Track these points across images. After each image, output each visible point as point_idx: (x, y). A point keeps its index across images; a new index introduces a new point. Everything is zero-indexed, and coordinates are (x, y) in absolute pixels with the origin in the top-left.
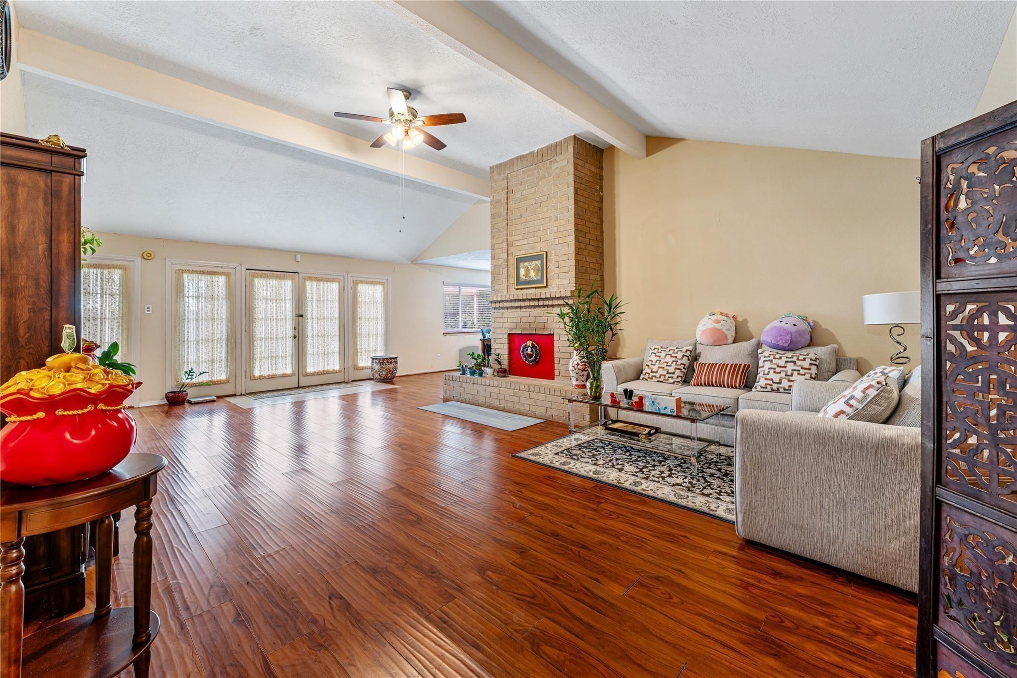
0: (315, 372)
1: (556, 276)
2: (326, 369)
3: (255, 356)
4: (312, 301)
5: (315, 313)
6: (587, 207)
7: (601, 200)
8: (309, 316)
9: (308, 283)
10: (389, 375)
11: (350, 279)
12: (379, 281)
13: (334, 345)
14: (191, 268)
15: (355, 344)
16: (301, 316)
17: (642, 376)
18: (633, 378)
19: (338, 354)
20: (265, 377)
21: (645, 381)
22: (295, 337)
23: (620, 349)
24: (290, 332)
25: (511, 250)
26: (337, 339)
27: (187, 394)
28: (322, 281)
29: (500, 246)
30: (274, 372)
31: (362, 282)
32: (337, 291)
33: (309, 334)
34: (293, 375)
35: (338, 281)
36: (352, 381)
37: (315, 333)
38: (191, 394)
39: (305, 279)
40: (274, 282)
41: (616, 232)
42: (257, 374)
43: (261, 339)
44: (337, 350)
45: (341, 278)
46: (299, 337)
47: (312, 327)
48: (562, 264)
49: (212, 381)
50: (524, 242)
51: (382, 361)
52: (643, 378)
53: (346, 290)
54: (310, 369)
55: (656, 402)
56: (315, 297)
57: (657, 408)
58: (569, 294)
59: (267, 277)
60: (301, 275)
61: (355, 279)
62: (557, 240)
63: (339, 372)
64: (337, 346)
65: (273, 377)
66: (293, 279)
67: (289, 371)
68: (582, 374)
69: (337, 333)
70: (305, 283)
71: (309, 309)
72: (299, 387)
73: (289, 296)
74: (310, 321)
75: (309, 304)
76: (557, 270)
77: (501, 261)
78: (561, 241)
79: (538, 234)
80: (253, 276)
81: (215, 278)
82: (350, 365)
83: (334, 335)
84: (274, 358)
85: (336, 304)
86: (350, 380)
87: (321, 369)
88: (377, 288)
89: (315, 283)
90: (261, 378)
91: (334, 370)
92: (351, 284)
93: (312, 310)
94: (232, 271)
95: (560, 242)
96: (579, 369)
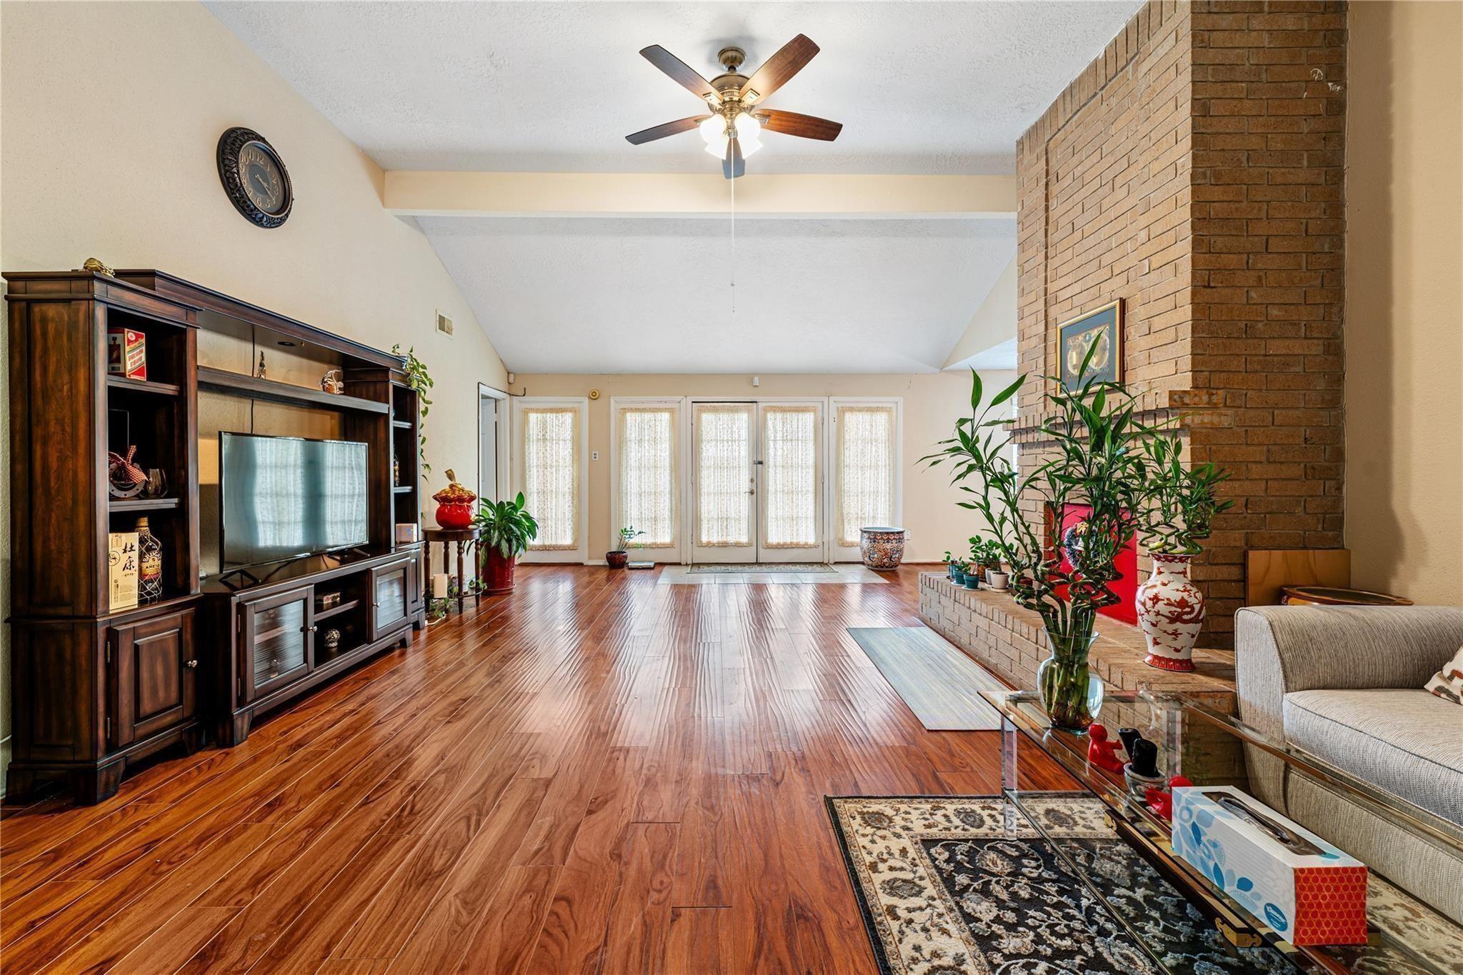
0: (779, 544)
1: (1142, 357)
2: (795, 541)
3: (703, 516)
4: (775, 440)
5: (779, 459)
6: (1255, 143)
7: (1337, 106)
8: (771, 463)
9: (770, 416)
10: (885, 560)
11: (833, 407)
12: (881, 405)
13: (807, 506)
14: (633, 406)
15: (840, 507)
16: (761, 463)
17: (1435, 682)
18: (1388, 678)
19: (812, 520)
20: (714, 545)
21: (1443, 702)
22: (752, 493)
23: (1402, 568)
24: (746, 486)
25: (1053, 311)
26: (811, 497)
27: (626, 557)
28: (789, 411)
29: (1034, 308)
30: (724, 539)
31: (852, 409)
32: (812, 425)
33: (771, 488)
34: (749, 545)
35: (815, 410)
36: (836, 563)
37: (779, 487)
38: (633, 558)
39: (766, 410)
40: (725, 417)
41: (1395, 189)
42: (704, 539)
43: (709, 494)
44: (811, 513)
45: (819, 406)
46: (757, 493)
47: (775, 479)
48: (1158, 323)
49: (655, 544)
50: (1076, 288)
51: (875, 536)
52: (1440, 690)
53: (826, 421)
54: (773, 538)
55: (1208, 834)
56: (779, 436)
57: (1211, 865)
58: (1164, 403)
59: (716, 410)
60: (760, 405)
61: (840, 405)
62: (1146, 262)
63: (815, 547)
64: (811, 507)
65: (724, 545)
66: (749, 411)
67: (744, 539)
68: (1171, 628)
69: (811, 489)
70: (765, 415)
71: (771, 452)
72: (758, 563)
73: (744, 434)
74: (771, 471)
75: (771, 444)
76: (1144, 343)
77: (1034, 341)
78: (1157, 260)
79: (1107, 259)
80: (700, 411)
81: (658, 415)
82: (832, 538)
83: (807, 491)
84: (724, 520)
85: (811, 445)
86: (832, 562)
87: (788, 541)
88: (879, 417)
89: (779, 415)
90: (709, 545)
91: (806, 544)
92: (834, 414)
93: (775, 453)
94: (676, 406)
95: (1154, 266)
96: (1158, 614)
